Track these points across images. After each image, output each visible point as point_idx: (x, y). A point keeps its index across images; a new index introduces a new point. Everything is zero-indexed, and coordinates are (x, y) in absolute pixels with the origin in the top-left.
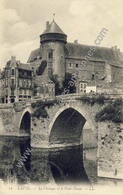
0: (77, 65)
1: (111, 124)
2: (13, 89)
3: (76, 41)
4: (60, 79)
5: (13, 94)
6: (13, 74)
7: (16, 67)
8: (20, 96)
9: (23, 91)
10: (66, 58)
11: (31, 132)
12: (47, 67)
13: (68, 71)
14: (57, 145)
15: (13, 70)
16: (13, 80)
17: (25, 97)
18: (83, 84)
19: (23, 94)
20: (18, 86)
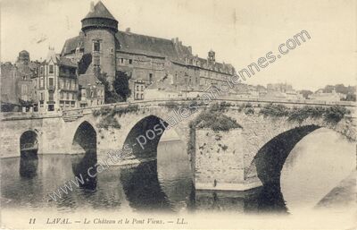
0: (131, 61)
1: (211, 131)
2: (51, 92)
3: (128, 30)
4: (110, 79)
5: (51, 98)
6: (51, 72)
7: (55, 62)
8: (61, 102)
9: (65, 94)
10: (116, 52)
11: (98, 146)
12: (93, 63)
13: (119, 69)
14: (129, 162)
15: (51, 67)
16: (51, 79)
17: (68, 102)
18: (140, 86)
19: (65, 99)
20: (59, 88)
